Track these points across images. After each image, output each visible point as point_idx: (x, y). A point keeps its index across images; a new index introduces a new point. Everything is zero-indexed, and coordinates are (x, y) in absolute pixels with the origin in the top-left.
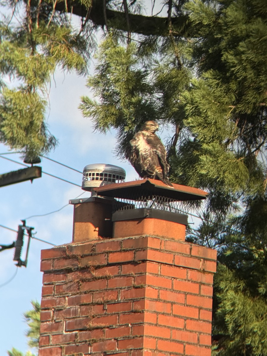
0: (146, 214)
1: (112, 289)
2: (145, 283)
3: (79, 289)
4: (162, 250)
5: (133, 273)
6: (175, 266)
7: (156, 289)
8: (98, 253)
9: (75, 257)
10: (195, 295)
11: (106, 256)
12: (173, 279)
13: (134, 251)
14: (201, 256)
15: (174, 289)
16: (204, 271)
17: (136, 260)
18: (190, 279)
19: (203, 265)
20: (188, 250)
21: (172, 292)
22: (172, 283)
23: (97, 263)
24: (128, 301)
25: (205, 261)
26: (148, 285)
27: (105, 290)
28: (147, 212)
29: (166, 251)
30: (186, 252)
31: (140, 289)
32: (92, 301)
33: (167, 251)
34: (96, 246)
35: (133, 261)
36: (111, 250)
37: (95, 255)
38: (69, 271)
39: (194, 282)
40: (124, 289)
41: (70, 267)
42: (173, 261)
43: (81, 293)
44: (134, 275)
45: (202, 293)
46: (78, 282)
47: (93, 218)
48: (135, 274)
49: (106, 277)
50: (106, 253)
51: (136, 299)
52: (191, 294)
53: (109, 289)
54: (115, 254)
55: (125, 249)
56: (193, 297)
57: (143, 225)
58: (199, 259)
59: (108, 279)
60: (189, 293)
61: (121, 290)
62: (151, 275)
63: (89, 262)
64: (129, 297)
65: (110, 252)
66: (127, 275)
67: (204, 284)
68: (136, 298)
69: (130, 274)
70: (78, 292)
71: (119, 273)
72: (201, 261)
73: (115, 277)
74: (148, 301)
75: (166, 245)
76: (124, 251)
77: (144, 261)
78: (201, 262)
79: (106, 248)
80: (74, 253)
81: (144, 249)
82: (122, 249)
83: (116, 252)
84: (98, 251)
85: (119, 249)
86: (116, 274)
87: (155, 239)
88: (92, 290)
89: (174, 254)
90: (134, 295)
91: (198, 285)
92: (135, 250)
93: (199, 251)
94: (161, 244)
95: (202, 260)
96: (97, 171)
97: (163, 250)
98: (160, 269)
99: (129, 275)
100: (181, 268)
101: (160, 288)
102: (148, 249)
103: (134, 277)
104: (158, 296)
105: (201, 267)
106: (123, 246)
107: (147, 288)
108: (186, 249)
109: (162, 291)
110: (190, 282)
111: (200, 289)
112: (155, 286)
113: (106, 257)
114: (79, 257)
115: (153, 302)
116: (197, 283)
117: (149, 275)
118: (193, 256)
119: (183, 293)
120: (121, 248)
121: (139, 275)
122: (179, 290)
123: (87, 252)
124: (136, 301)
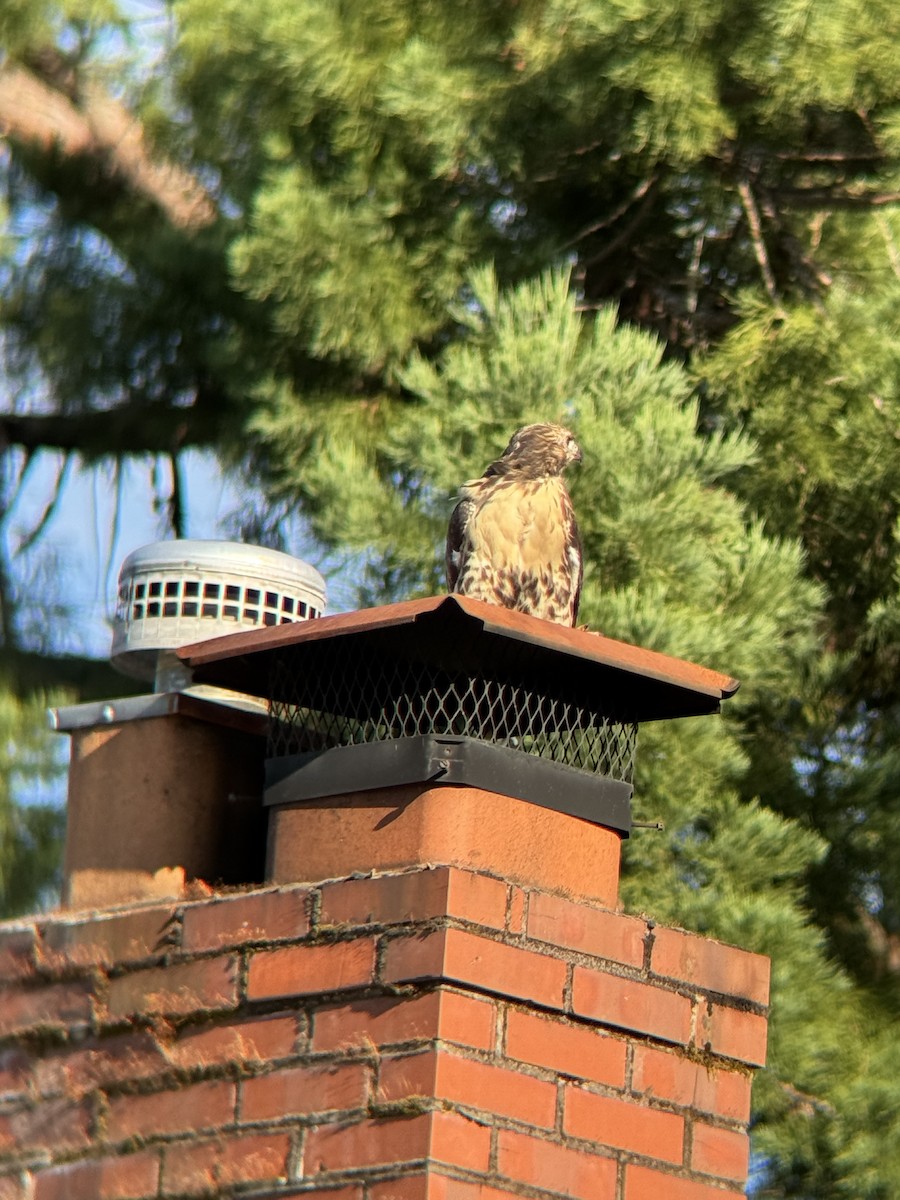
0: (437, 763)
1: (260, 1128)
2: (429, 1090)
3: (91, 1131)
4: (512, 936)
5: (370, 1045)
6: (572, 1017)
7: (480, 1124)
8: (195, 955)
9: (76, 979)
10: (664, 1167)
11: (236, 966)
12: (562, 1082)
13: (376, 937)
14: (695, 982)
15: (566, 1131)
16: (709, 1057)
17: (386, 980)
18: (642, 1091)
19: (703, 1022)
20: (637, 947)
21: (557, 1144)
22: (558, 1103)
23: (188, 1002)
24: (342, 1181)
25: (715, 1007)
26: (445, 1103)
27: (225, 1130)
28: (442, 756)
29: (531, 940)
30: (628, 954)
31: (402, 1125)
32: (160, 1184)
33: (537, 942)
34: (186, 920)
35: (374, 986)
36: (263, 936)
37: (180, 960)
38: (43, 1044)
39: (662, 1104)
40: (322, 1122)
41: (53, 1023)
42: (564, 992)
43: (102, 1151)
44: (376, 1054)
45: (698, 1164)
46: (88, 1101)
47: (166, 792)
48: (381, 1049)
49: (232, 1069)
50: (234, 949)
51: (384, 1171)
52: (645, 1162)
53: (244, 1129)
54: (282, 956)
55: (329, 927)
56: (657, 1175)
57: (420, 818)
58: (688, 992)
59: (244, 1078)
60: (638, 1157)
61: (305, 1132)
62: (459, 1054)
63: (146, 997)
64: (348, 1159)
65: (258, 945)
66: (341, 1054)
67: (706, 1118)
68: (380, 1166)
69: (356, 1047)
70: (89, 1143)
71: (296, 1047)
72: (694, 1003)
73: (279, 1065)
74: (443, 1181)
75: (534, 915)
76: (329, 939)
77: (427, 985)
78: (695, 1010)
79: (234, 926)
80: (75, 956)
81: (428, 928)
82: (316, 928)
83: (284, 944)
84: (194, 940)
85: (302, 931)
86: (283, 1052)
87: (481, 879)
88: (160, 1132)
89: (568, 959)
90: (372, 1151)
91: (679, 1121)
92: (381, 936)
93: (685, 956)
94: (508, 908)
95: (700, 999)
96: (190, 572)
97: (520, 936)
98: (505, 1026)
99: (350, 1053)
100: (602, 1031)
101: (503, 1124)
102: (450, 923)
103: (371, 1064)
104: (492, 1158)
105: (693, 1033)
106: (322, 913)
107: (438, 1116)
108: (626, 938)
109: (510, 1137)
110: (643, 1103)
111: (688, 1140)
112: (475, 1106)
113: (235, 971)
114: (99, 974)
115: (465, 1187)
116: (676, 1110)
117: (451, 1053)
118: (659, 979)
119: (608, 1153)
120: (312, 923)
121: (398, 1054)
122: (592, 1139)
123: (138, 949)
124: (385, 1180)
